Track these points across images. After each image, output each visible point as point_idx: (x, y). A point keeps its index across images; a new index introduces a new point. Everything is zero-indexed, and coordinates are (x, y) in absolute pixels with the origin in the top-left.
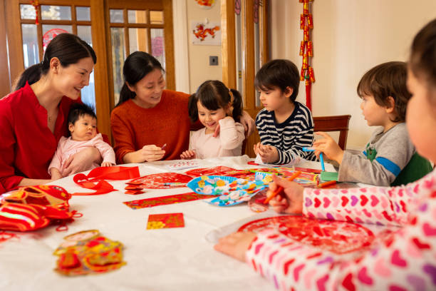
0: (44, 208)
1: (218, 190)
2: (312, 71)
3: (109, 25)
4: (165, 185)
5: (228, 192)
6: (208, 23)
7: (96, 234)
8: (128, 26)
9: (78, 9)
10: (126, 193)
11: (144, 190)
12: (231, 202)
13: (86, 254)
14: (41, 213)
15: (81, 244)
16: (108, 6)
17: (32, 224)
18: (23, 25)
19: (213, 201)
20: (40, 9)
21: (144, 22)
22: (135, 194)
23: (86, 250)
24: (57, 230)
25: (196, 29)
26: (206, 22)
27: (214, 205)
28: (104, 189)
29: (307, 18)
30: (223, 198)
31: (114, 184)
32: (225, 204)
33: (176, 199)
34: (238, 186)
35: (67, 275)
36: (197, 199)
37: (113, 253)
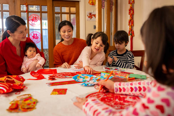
0: (12, 85)
1: (85, 80)
2: (133, 32)
3: (54, 13)
4: (66, 77)
5: (89, 81)
6: (93, 12)
7: (30, 96)
8: (62, 13)
9: (43, 7)
10: (49, 80)
11: (56, 78)
12: (90, 85)
13: (22, 104)
14: (10, 86)
15: (22, 100)
16: (54, 6)
17: (5, 91)
18: (21, 13)
19: (82, 84)
20: (28, 6)
21: (68, 12)
22: (52, 80)
23: (23, 102)
24: (16, 94)
25: (88, 14)
26: (92, 12)
27: (82, 86)
28: (40, 78)
29: (132, 10)
30: (87, 83)
31: (45, 76)
32: (87, 85)
33: (68, 83)
34: (93, 78)
35: (11, 112)
36: (76, 83)
37: (32, 104)
